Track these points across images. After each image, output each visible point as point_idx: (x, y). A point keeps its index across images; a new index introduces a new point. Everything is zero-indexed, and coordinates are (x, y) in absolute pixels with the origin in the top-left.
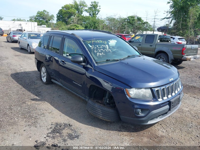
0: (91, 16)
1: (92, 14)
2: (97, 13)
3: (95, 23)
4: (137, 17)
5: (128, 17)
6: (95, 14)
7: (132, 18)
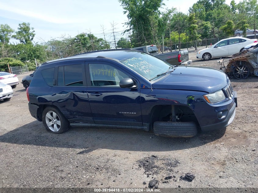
0: (24, 43)
1: (24, 40)
2: (31, 37)
3: (34, 51)
4: (88, 35)
5: (77, 37)
6: (28, 40)
7: (82, 37)
